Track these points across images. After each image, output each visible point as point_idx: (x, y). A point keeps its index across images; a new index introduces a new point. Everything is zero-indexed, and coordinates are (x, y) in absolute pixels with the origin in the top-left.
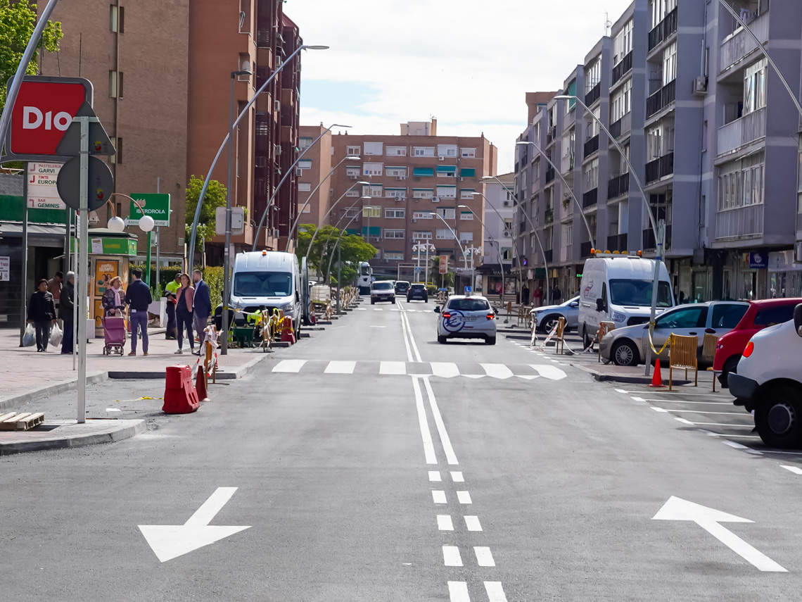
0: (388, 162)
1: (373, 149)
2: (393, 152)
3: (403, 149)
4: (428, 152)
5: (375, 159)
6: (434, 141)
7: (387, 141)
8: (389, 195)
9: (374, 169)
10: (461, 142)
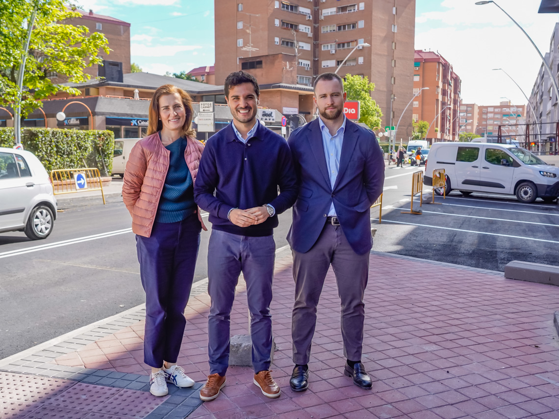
0: (495, 113)
1: (490, 110)
2: (496, 110)
3: (500, 109)
4: (507, 110)
5: (491, 112)
6: (509, 107)
7: (495, 107)
8: (495, 123)
9: (490, 115)
10: (518, 107)
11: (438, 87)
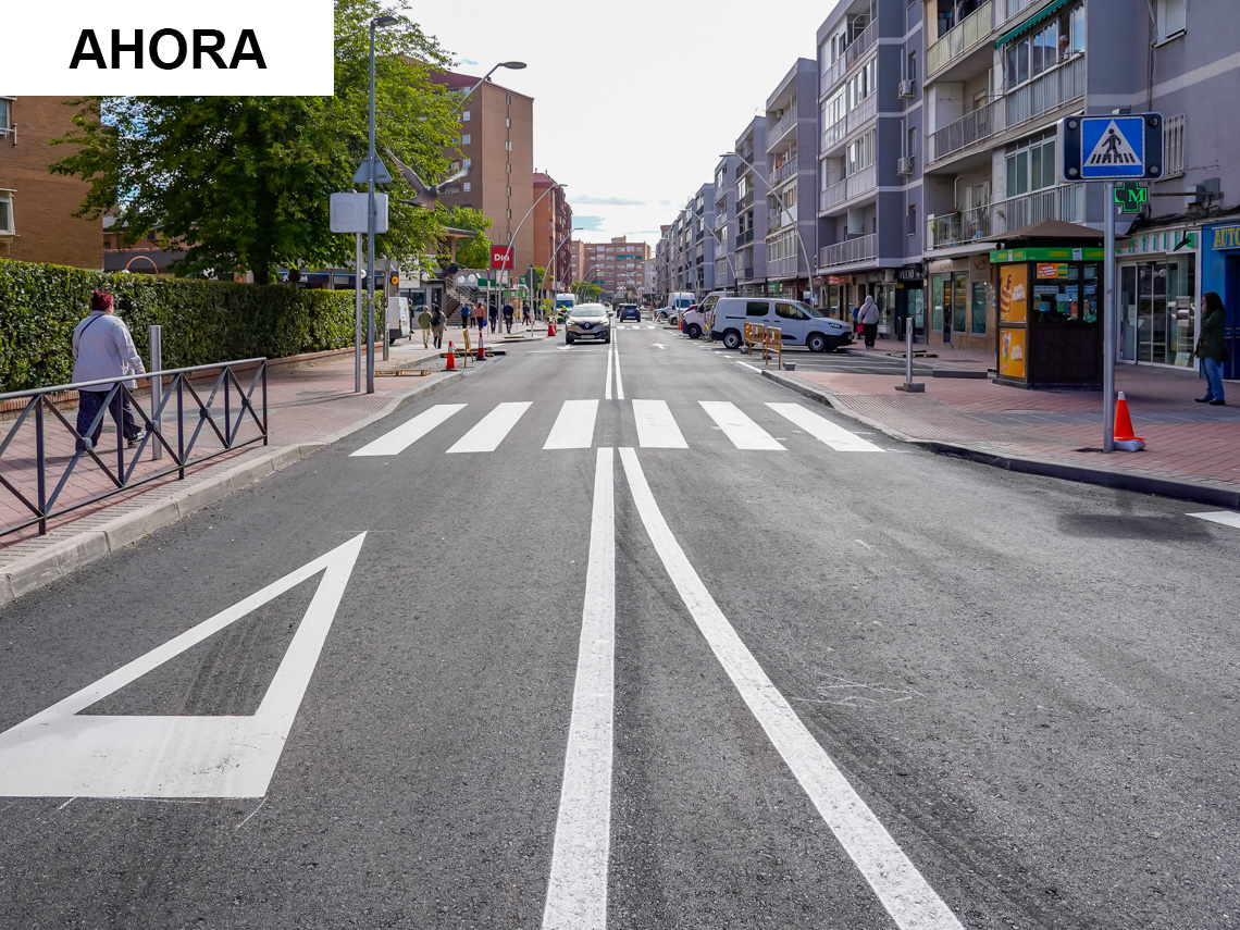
0: (607, 254)
1: (600, 249)
2: (608, 250)
3: (612, 248)
4: (623, 249)
5: (602, 253)
6: (625, 245)
7: (606, 245)
8: (607, 267)
9: (600, 257)
10: (636, 245)
11: (551, 220)
